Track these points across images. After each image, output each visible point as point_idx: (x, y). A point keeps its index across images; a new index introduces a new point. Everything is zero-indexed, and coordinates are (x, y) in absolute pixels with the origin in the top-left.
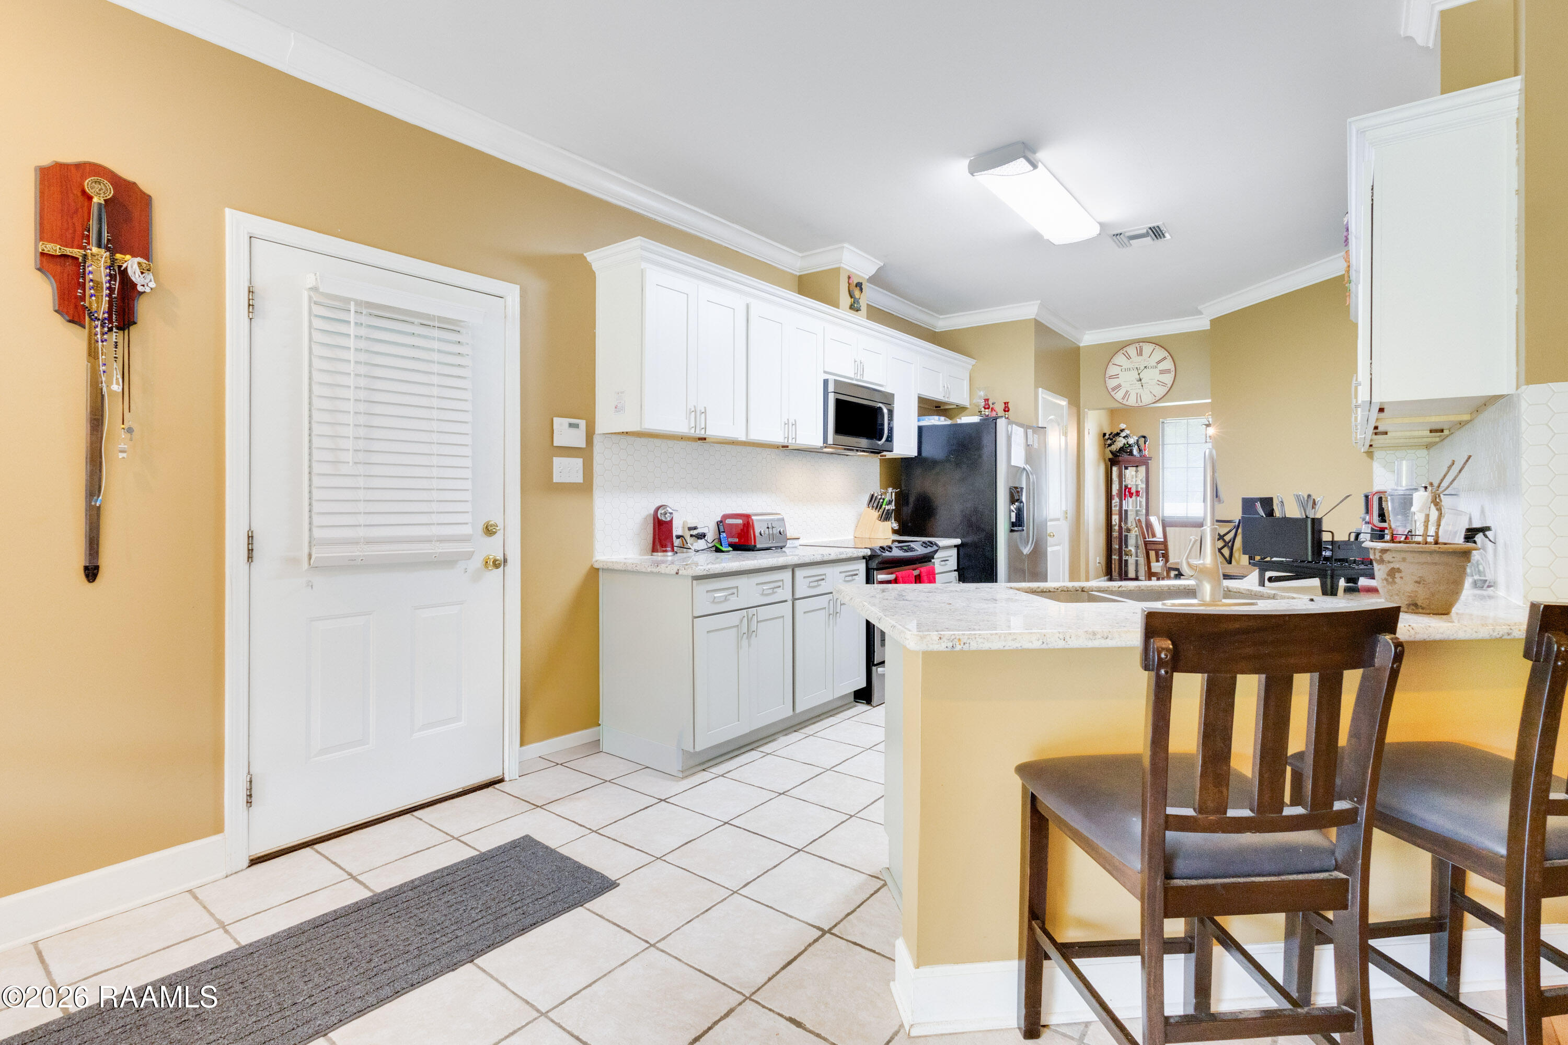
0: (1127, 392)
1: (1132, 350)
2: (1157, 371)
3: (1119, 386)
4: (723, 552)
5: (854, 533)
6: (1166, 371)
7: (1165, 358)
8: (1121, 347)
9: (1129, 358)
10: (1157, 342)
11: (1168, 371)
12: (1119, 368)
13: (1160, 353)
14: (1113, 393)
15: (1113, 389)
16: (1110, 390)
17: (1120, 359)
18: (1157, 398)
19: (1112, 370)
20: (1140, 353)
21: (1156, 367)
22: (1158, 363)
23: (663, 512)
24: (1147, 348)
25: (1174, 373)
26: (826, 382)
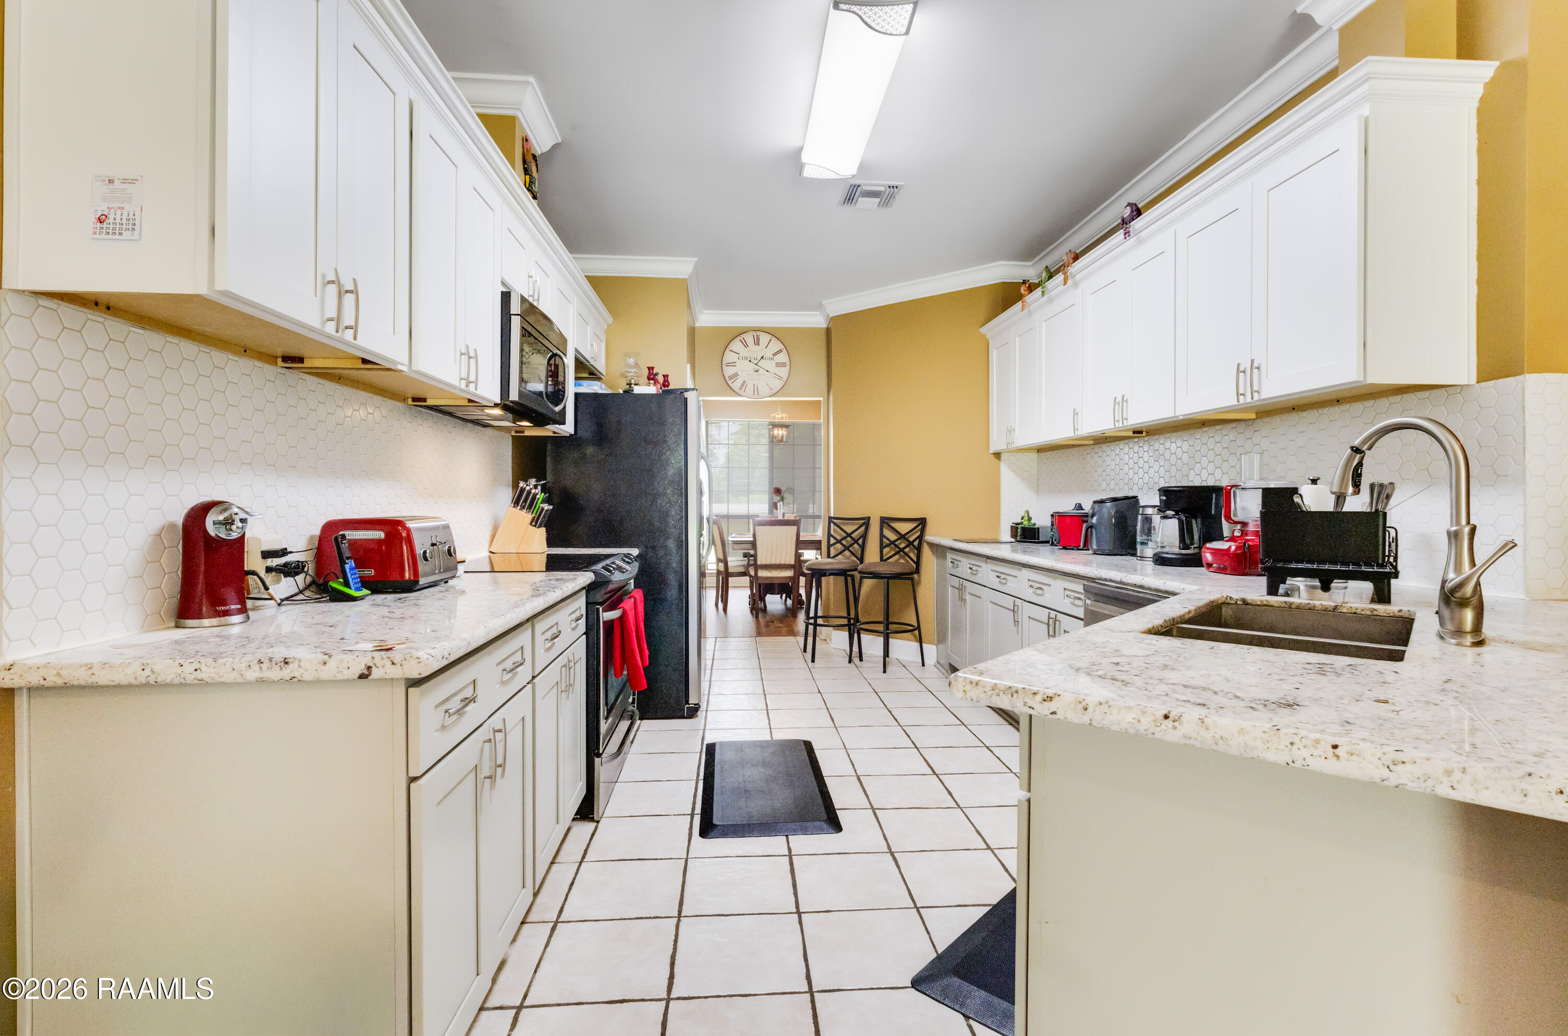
0: (744, 382)
1: (749, 338)
2: (773, 363)
3: (736, 375)
4: (353, 599)
5: (489, 549)
6: (783, 365)
7: (780, 351)
8: (738, 333)
9: (746, 346)
10: (773, 333)
11: (784, 365)
12: (737, 356)
13: (776, 345)
14: (730, 382)
15: (731, 377)
16: (727, 379)
17: (736, 345)
18: (774, 392)
19: (729, 357)
20: (757, 343)
21: (773, 359)
22: (775, 354)
23: (221, 518)
24: (764, 338)
25: (788, 367)
26: (506, 297)
